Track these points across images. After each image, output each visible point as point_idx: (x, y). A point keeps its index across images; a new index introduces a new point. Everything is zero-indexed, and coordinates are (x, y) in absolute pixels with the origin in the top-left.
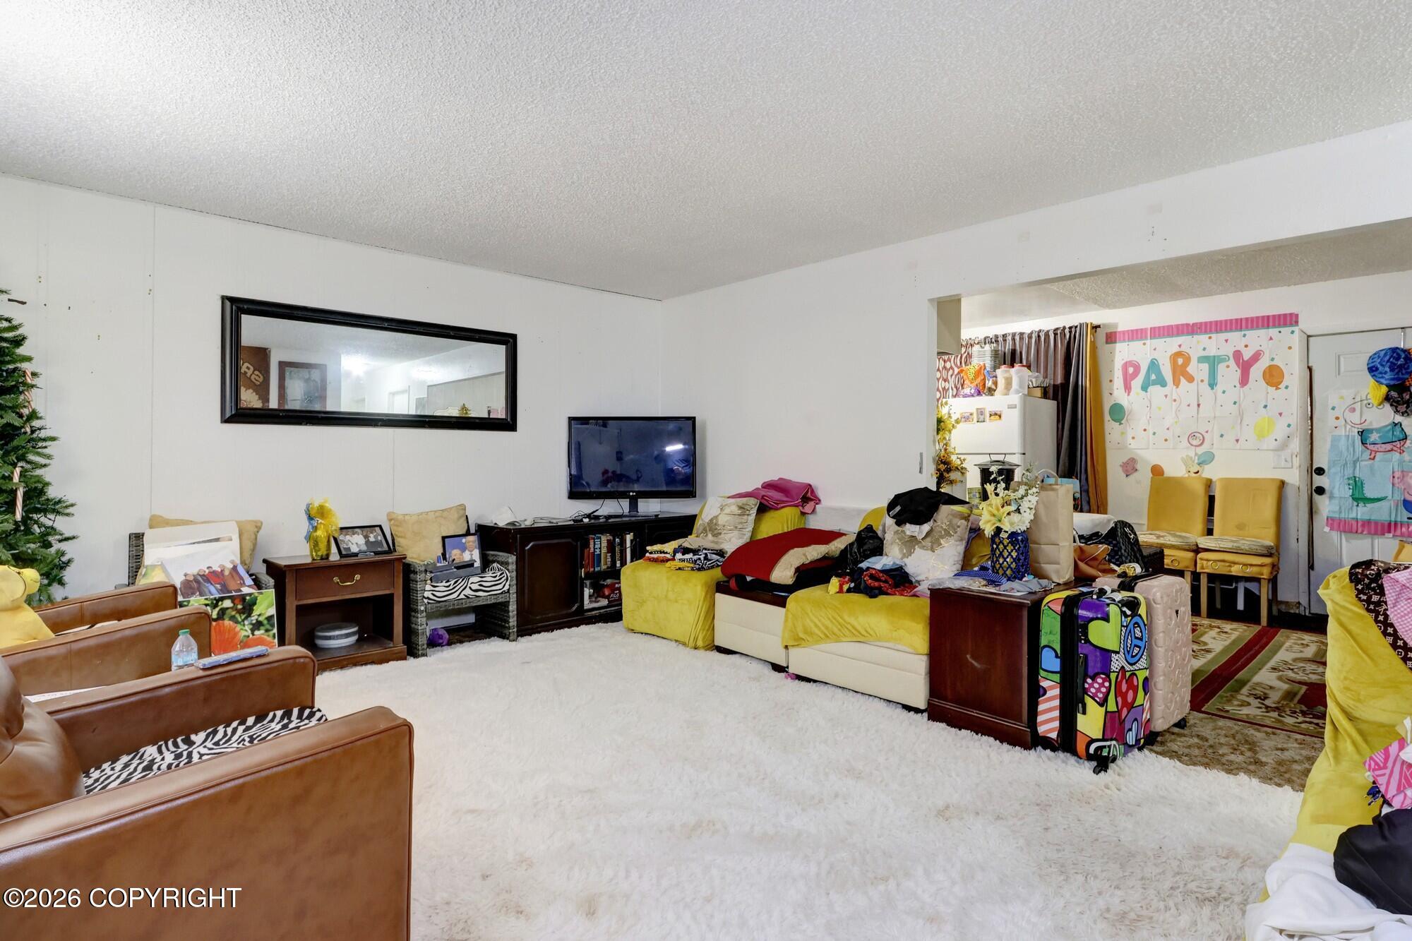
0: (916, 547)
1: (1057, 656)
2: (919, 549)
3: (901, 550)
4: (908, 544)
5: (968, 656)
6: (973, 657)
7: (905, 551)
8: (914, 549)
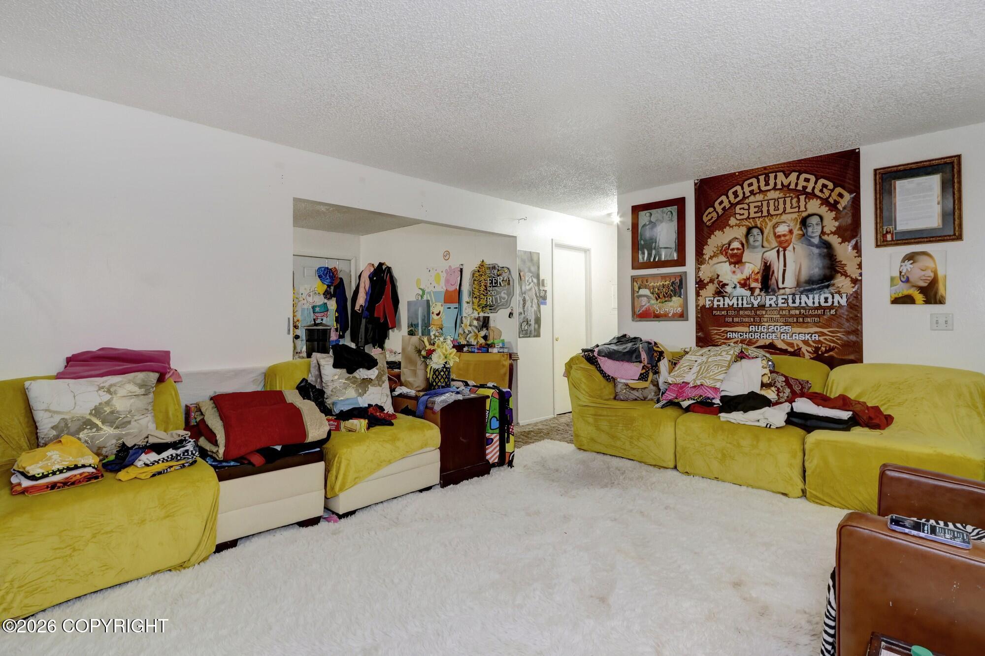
0: (369, 386)
1: (497, 420)
2: (371, 387)
3: (357, 390)
4: (362, 385)
5: (461, 438)
6: (463, 438)
7: (360, 391)
8: (368, 388)
